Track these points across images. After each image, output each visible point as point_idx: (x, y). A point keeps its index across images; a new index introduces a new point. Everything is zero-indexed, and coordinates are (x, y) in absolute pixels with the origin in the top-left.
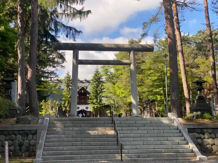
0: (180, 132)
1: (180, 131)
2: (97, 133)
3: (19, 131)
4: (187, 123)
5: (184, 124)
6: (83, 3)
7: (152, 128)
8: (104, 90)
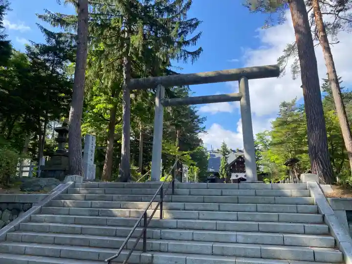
0: (323, 221)
1: (324, 216)
2: (127, 214)
3: (8, 203)
4: (345, 196)
5: (335, 200)
6: (195, 43)
7: (252, 207)
8: (261, 158)
